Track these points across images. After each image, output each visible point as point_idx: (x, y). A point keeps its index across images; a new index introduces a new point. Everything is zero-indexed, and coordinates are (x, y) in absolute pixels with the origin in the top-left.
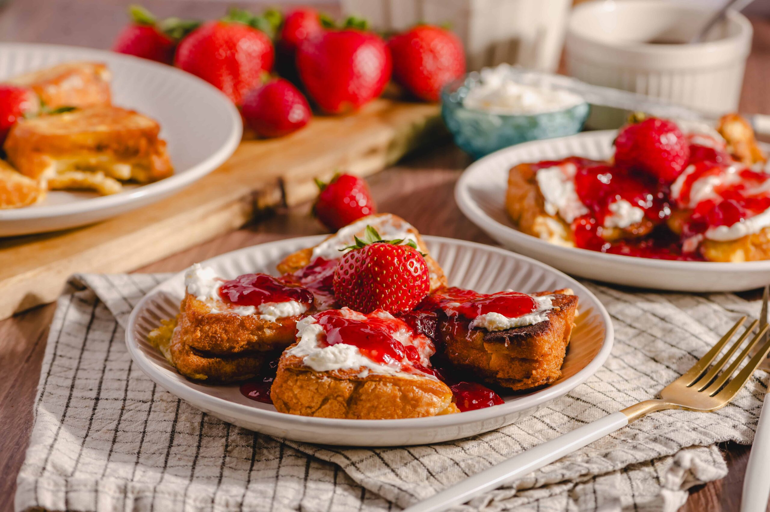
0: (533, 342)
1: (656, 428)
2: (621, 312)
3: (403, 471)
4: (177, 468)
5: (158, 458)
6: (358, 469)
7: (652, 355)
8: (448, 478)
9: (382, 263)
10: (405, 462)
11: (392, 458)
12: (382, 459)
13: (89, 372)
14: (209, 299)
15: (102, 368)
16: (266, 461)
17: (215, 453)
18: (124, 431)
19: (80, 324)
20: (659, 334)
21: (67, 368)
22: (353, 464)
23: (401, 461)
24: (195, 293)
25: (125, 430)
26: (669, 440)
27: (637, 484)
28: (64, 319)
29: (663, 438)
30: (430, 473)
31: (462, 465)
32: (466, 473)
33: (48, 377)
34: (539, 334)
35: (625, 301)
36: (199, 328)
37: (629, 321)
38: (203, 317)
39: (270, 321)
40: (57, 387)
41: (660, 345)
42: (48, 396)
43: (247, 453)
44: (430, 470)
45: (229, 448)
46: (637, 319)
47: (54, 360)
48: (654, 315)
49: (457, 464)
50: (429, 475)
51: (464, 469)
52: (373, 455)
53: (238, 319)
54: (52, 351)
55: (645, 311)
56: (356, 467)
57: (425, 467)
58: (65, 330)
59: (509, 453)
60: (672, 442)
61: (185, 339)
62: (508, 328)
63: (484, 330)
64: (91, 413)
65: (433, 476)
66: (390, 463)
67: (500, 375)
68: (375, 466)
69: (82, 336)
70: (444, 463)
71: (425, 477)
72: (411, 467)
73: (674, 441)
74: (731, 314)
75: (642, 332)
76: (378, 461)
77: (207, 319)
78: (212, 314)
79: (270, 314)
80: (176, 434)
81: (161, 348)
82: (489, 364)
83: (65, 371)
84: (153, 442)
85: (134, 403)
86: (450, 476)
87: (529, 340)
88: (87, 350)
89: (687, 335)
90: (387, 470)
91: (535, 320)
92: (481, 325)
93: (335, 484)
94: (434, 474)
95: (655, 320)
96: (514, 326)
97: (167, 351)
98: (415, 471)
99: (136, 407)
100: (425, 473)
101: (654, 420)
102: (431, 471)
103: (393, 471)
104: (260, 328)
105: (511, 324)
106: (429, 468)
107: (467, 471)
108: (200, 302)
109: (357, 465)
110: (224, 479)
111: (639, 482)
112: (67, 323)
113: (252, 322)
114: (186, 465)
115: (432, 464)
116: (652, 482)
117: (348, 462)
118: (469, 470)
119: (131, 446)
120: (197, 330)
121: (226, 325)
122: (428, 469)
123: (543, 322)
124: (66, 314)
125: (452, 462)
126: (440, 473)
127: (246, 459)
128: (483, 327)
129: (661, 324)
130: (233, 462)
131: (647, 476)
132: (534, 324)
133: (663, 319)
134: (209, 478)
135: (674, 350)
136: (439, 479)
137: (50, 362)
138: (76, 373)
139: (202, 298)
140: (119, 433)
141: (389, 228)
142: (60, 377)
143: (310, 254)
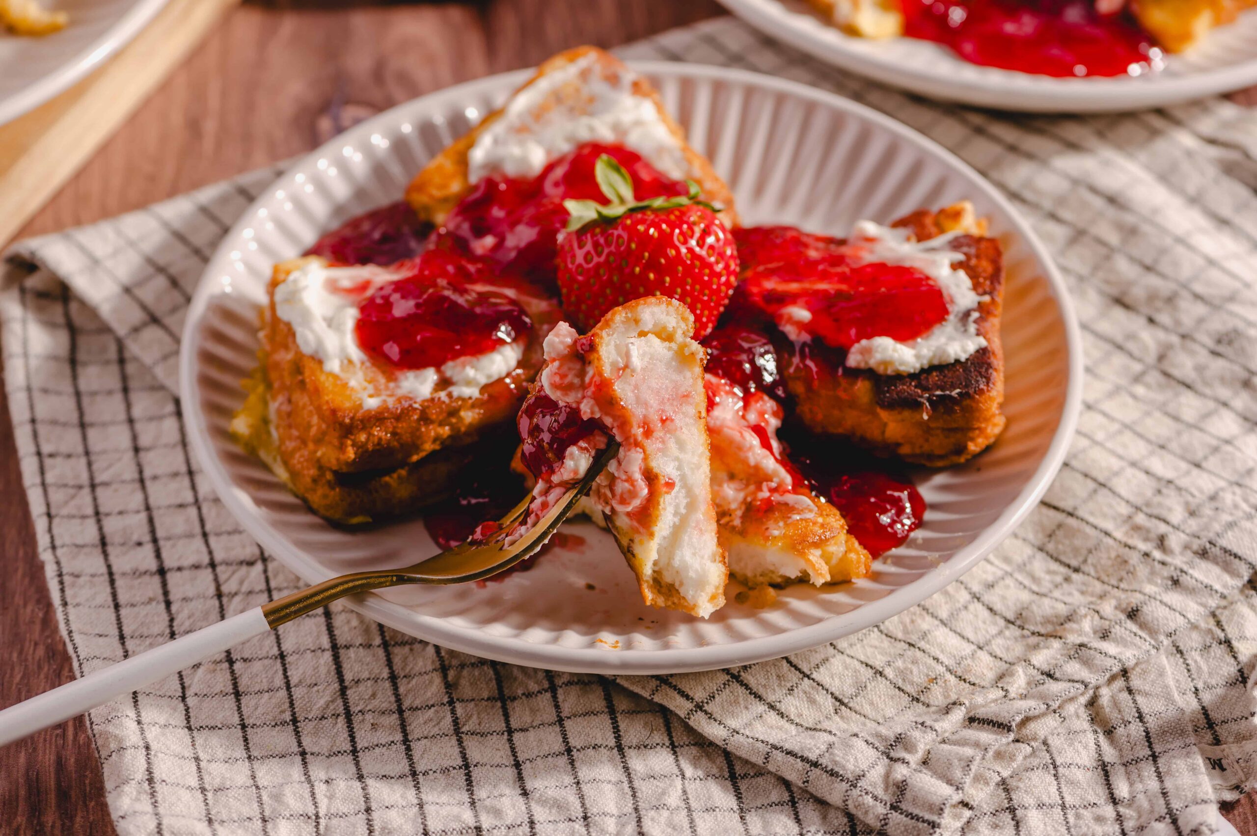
0: (974, 405)
1: (1192, 513)
2: (1028, 184)
3: (792, 705)
4: (377, 750)
5: (335, 731)
6: (710, 716)
7: (1115, 291)
8: (872, 704)
9: (660, 263)
10: (789, 685)
11: (764, 682)
12: (747, 687)
13: (116, 490)
14: (346, 362)
15: (136, 476)
16: (527, 697)
17: (429, 694)
18: (245, 660)
19: (55, 358)
20: (1113, 238)
21: (74, 487)
22: (699, 707)
23: (780, 685)
24: (317, 352)
25: (246, 656)
26: (1231, 555)
27: (1196, 662)
28: (26, 355)
29: (1218, 549)
30: (836, 699)
31: (889, 672)
32: (899, 688)
33: (50, 523)
34: (982, 390)
35: (1030, 156)
36: (349, 442)
37: (1047, 204)
38: (352, 419)
39: (470, 398)
40: (75, 550)
41: (1124, 267)
42: (73, 585)
43: (487, 683)
44: (837, 693)
45: (451, 674)
46: (1061, 200)
47: (42, 471)
48: (1094, 190)
49: (881, 674)
50: (838, 704)
51: (895, 681)
52: (728, 681)
53: (416, 409)
54: (32, 449)
55: (1076, 182)
56: (706, 713)
57: (827, 690)
58: (36, 383)
59: (952, 614)
60: (1237, 560)
61: (319, 454)
62: (917, 371)
63: (869, 374)
64: (165, 617)
65: (846, 705)
66: (761, 691)
67: (905, 450)
68: (736, 702)
69: (67, 387)
70: (857, 678)
71: (832, 711)
72: (801, 694)
73: (1240, 558)
74: (1214, 152)
75: (1079, 235)
76: (740, 690)
77: (362, 421)
78: (369, 411)
79: (469, 383)
80: (342, 652)
81: (263, 455)
82: (883, 433)
83: (73, 497)
84: (309, 682)
85: (234, 573)
86: (876, 699)
87: (967, 402)
88: (92, 425)
89: (1168, 241)
90: (761, 708)
91: (965, 351)
92: (863, 365)
93: (674, 748)
94: (846, 701)
95: (1098, 203)
96: (926, 367)
97: (275, 459)
98: (812, 701)
99: (241, 582)
100: (828, 703)
101: (1184, 493)
102: (840, 697)
103: (772, 707)
104: (453, 412)
105: (922, 365)
106: (833, 690)
107: (900, 683)
108: (331, 374)
109: (706, 707)
110: (476, 773)
111: (1196, 655)
112: (34, 363)
113: (440, 408)
114: (393, 742)
115: (837, 680)
116: (1219, 651)
117: (689, 705)
118: (904, 680)
119: (274, 701)
120: (346, 447)
121: (395, 424)
122: (832, 694)
123: (977, 351)
124: (25, 343)
125: (870, 672)
126: (856, 696)
127: (488, 699)
128: (867, 367)
129: (1111, 212)
130: (471, 716)
131: (1208, 640)
132: (963, 359)
133: (1112, 200)
134: (445, 771)
135: (1153, 281)
136: (858, 708)
137: (38, 480)
138: (95, 499)
139: (334, 365)
140: (237, 666)
141: (598, 86)
142: (71, 517)
143: (463, 161)
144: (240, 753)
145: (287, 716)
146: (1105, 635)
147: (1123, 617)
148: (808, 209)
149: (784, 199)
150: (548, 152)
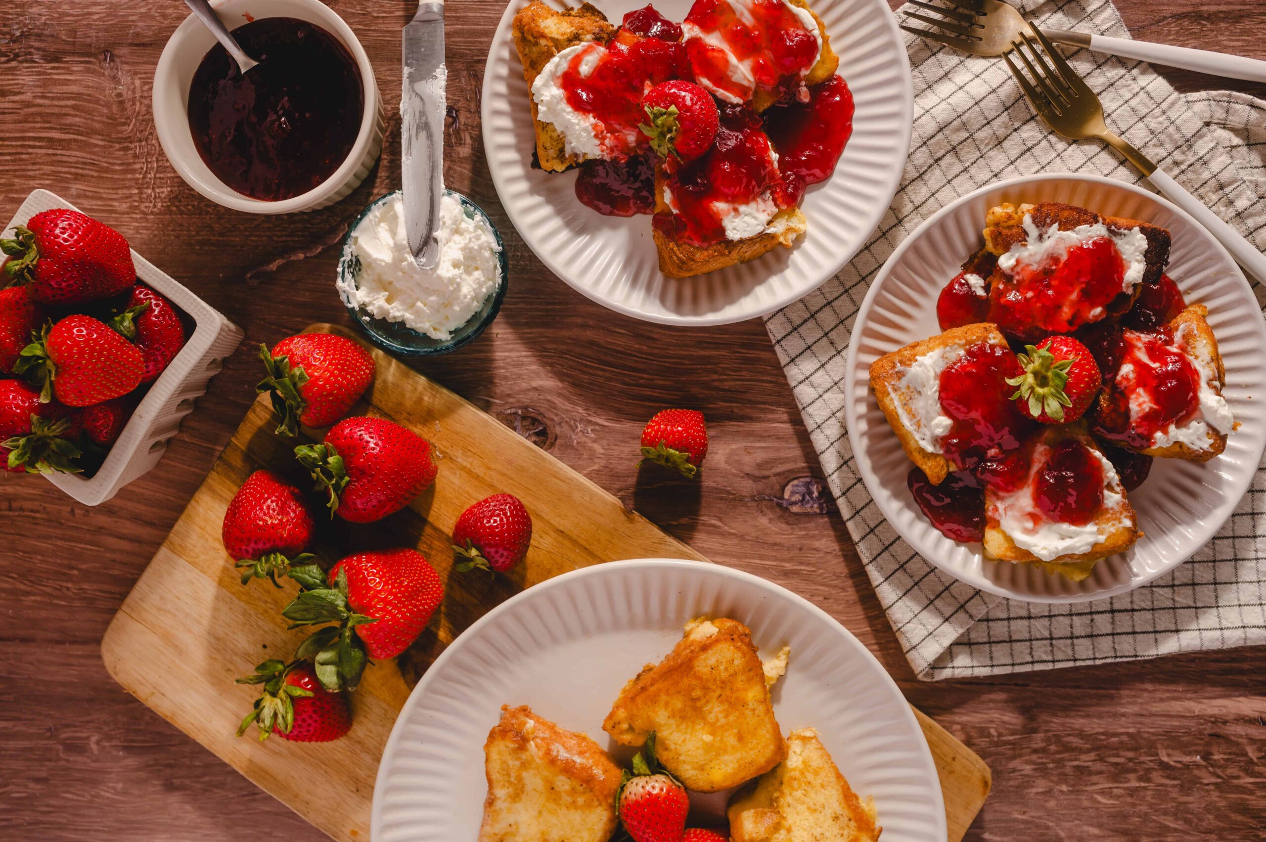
7: (994, 143)
13: (1056, 628)
15: (1047, 619)
21: (1052, 647)
33: (1079, 659)
40: (1096, 649)
41: (983, 134)
42: (1121, 651)
47: (1043, 661)
54: (1030, 665)
83: (1060, 648)
138: (1061, 638)
139: (1102, 538)
140: (1176, 583)
141: (903, 383)
142: (1073, 650)
143: (933, 455)
144: (1234, 586)
145: (1211, 564)
146: (1231, 203)
147: (1221, 192)
148: (932, 282)
149: (923, 292)
150: (939, 415)
